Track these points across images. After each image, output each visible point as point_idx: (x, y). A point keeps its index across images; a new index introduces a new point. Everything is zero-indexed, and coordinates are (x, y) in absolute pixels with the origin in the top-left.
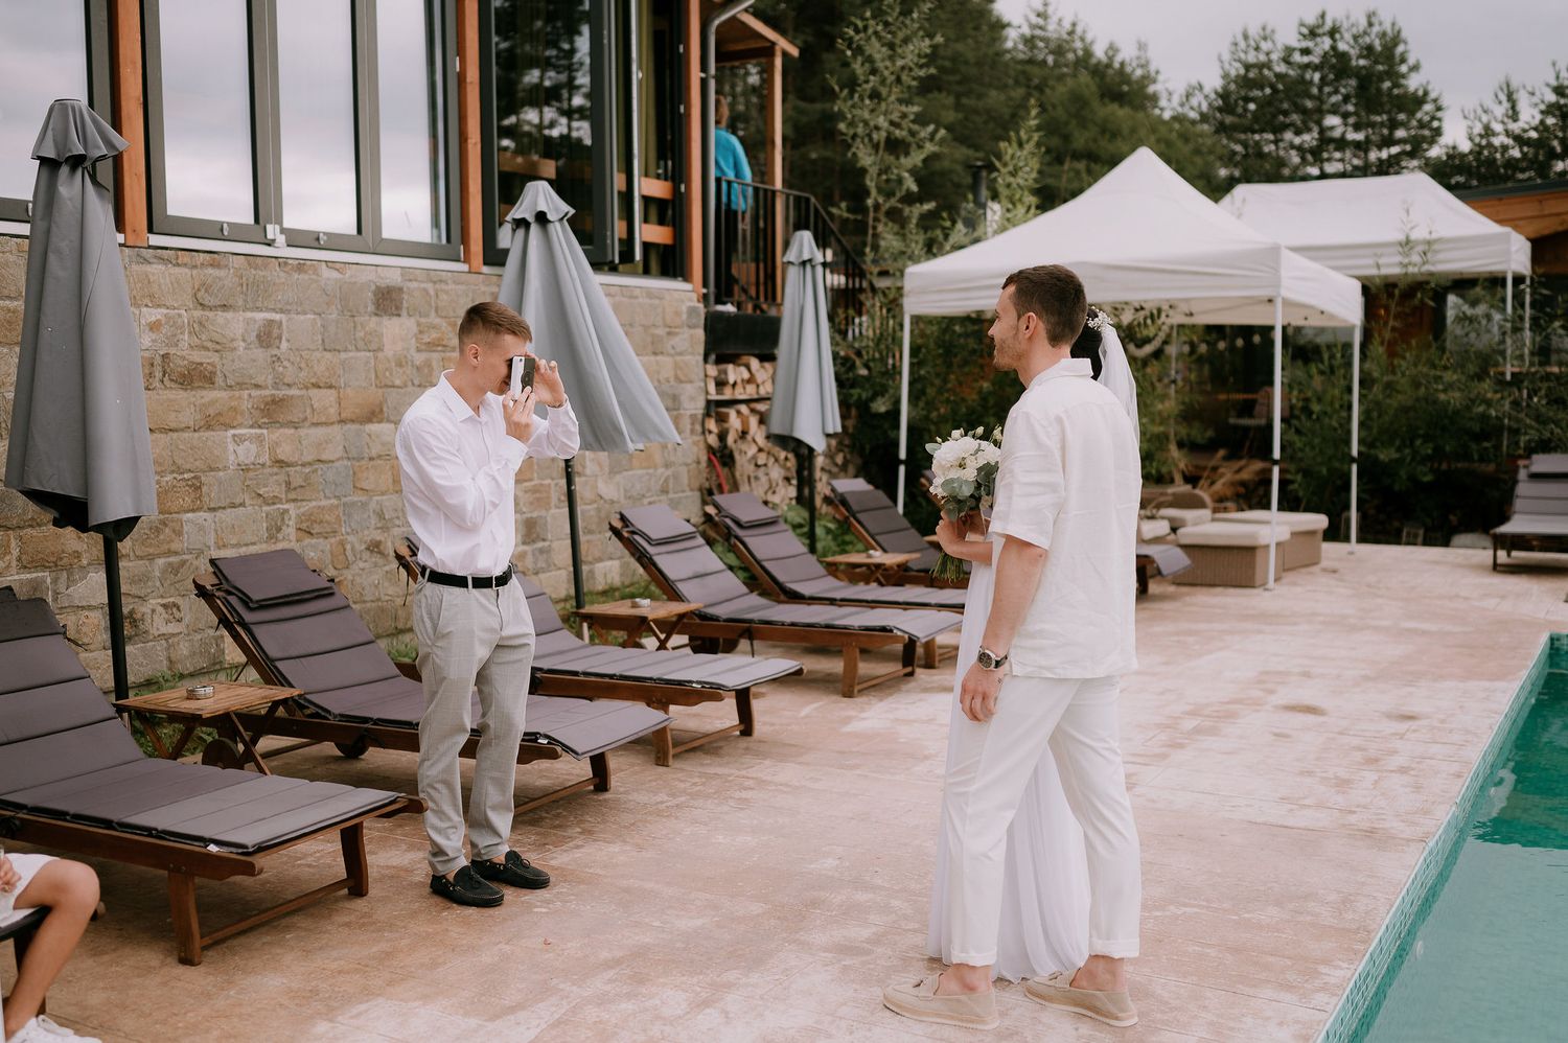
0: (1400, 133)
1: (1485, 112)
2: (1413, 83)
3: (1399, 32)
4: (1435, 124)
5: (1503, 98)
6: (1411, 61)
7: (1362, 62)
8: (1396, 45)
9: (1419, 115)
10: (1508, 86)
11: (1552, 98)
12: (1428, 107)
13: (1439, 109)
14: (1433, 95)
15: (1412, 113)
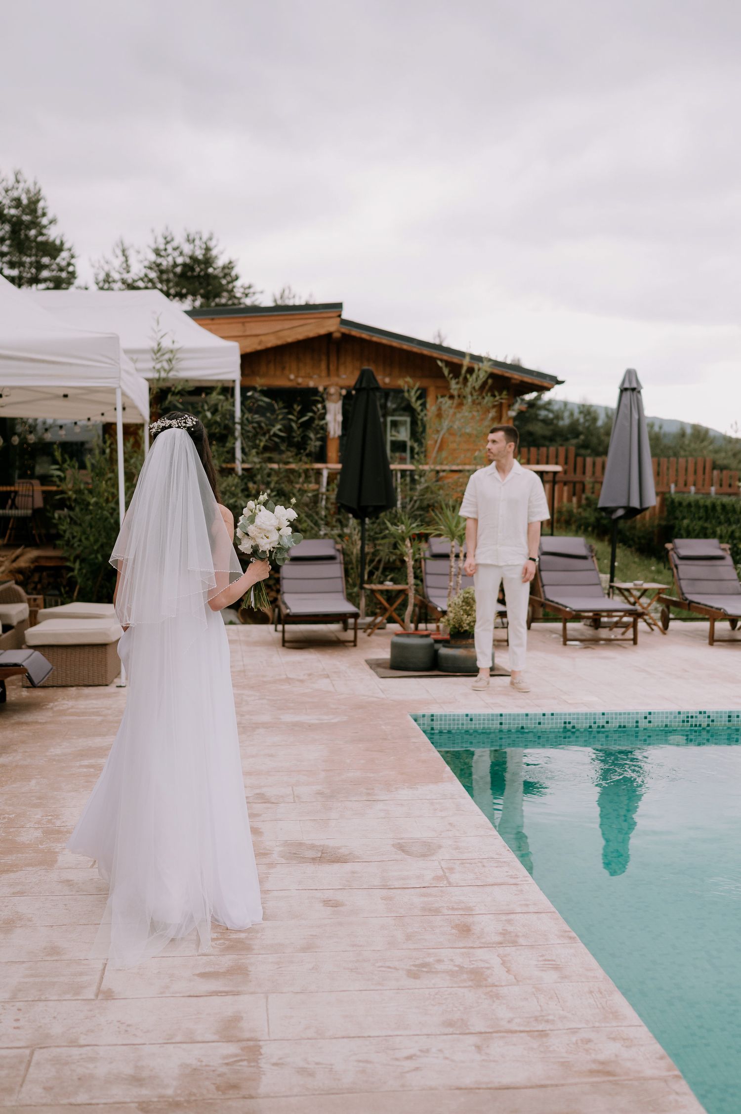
0: (45, 274)
1: (107, 263)
2: (53, 234)
3: (40, 190)
4: (71, 269)
5: (120, 253)
6: (50, 215)
7: (13, 212)
8: (38, 201)
9: (58, 260)
10: (122, 245)
11: (152, 257)
12: (64, 254)
13: (72, 257)
14: (66, 246)
15: (54, 257)
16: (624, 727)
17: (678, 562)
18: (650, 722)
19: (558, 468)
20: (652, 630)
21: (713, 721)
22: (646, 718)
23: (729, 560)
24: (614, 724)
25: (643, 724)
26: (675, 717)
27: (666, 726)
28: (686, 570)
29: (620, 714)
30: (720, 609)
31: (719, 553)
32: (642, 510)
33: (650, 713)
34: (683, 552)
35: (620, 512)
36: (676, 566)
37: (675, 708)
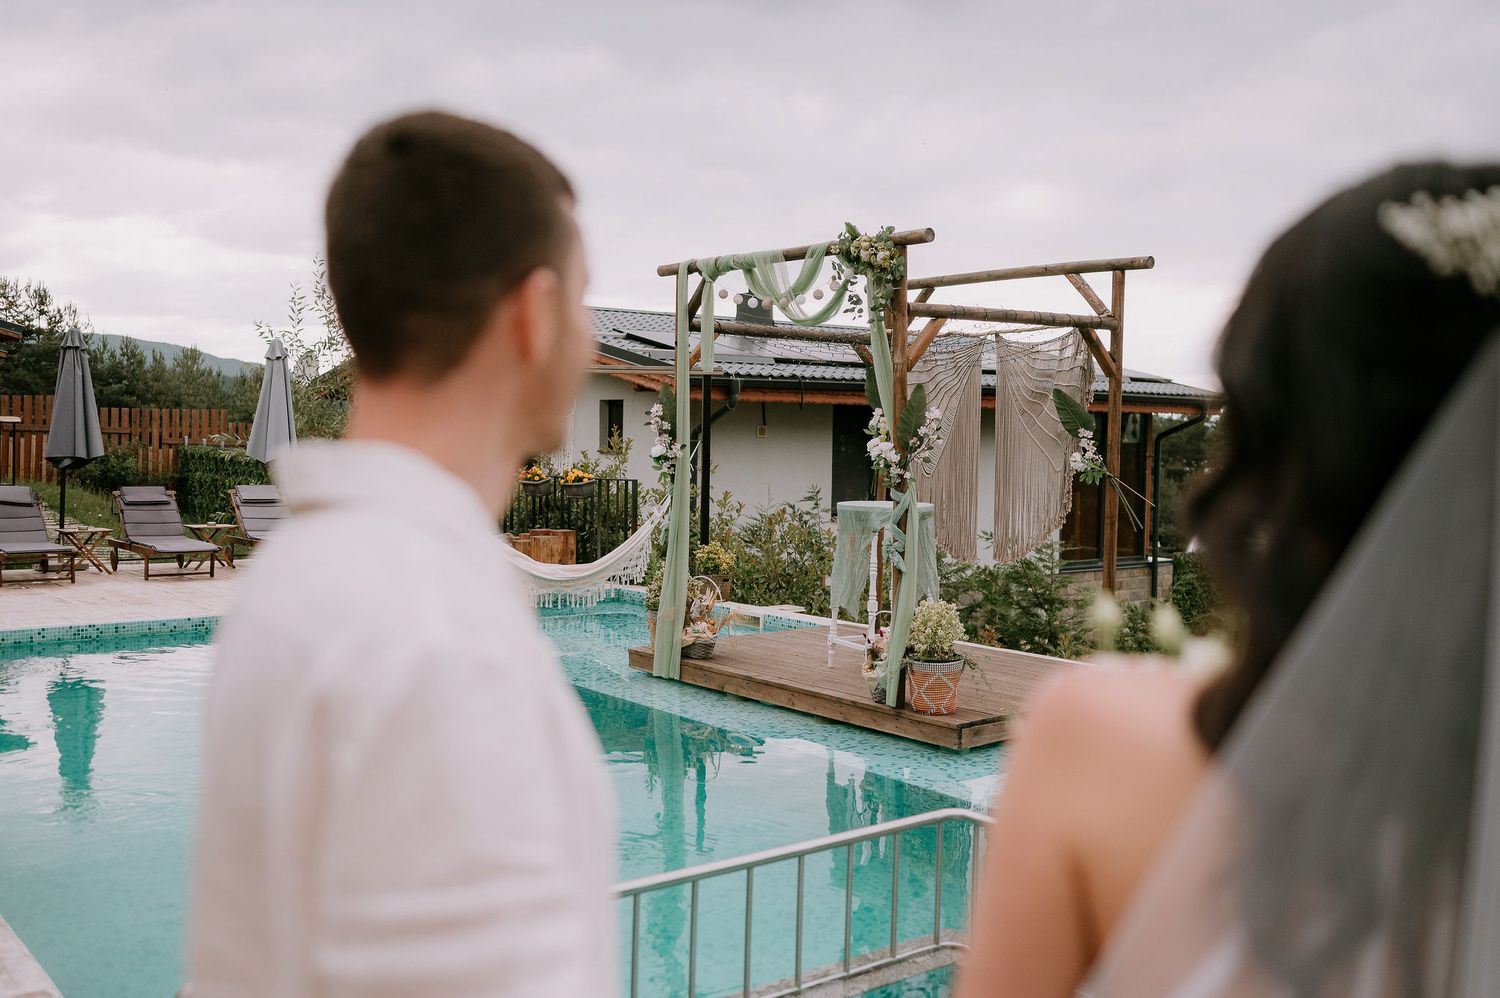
16: (20, 642)
17: (124, 507)
18: (43, 637)
19: (17, 419)
20: (101, 571)
21: (101, 632)
22: (39, 634)
23: (174, 505)
24: (10, 641)
25: (37, 639)
26: (67, 632)
27: (59, 639)
28: (131, 514)
29: (15, 632)
30: (151, 547)
31: (165, 498)
32: (89, 460)
33: (43, 630)
34: (129, 499)
35: (67, 462)
36: (122, 511)
37: (66, 624)
